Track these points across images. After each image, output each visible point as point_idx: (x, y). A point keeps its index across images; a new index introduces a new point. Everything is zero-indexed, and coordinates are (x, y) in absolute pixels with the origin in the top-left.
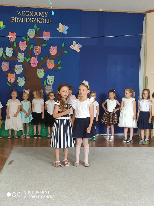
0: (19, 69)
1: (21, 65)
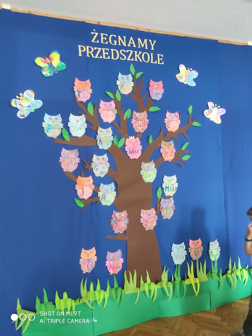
0: (101, 166)
1: (105, 156)
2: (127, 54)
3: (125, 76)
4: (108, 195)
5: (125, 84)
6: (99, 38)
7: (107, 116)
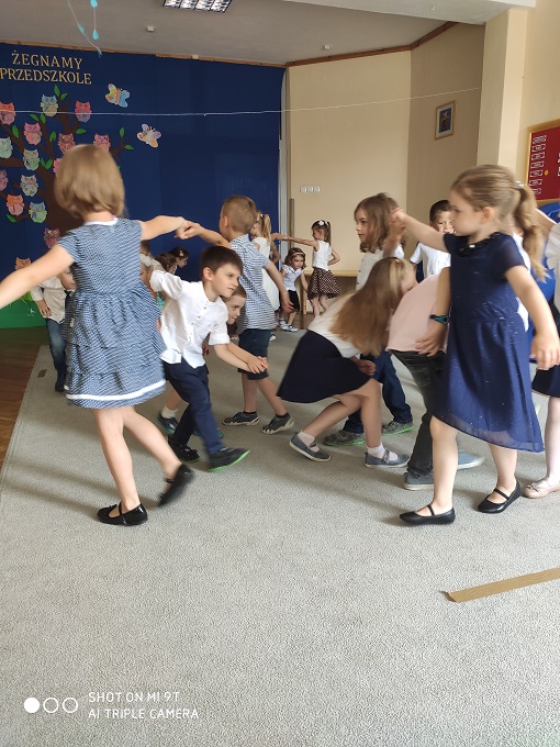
0: (30, 186)
1: (33, 177)
2: (51, 76)
3: (50, 98)
4: (39, 214)
5: (50, 107)
6: (20, 59)
7: (33, 139)
